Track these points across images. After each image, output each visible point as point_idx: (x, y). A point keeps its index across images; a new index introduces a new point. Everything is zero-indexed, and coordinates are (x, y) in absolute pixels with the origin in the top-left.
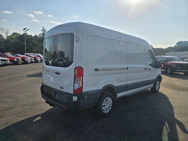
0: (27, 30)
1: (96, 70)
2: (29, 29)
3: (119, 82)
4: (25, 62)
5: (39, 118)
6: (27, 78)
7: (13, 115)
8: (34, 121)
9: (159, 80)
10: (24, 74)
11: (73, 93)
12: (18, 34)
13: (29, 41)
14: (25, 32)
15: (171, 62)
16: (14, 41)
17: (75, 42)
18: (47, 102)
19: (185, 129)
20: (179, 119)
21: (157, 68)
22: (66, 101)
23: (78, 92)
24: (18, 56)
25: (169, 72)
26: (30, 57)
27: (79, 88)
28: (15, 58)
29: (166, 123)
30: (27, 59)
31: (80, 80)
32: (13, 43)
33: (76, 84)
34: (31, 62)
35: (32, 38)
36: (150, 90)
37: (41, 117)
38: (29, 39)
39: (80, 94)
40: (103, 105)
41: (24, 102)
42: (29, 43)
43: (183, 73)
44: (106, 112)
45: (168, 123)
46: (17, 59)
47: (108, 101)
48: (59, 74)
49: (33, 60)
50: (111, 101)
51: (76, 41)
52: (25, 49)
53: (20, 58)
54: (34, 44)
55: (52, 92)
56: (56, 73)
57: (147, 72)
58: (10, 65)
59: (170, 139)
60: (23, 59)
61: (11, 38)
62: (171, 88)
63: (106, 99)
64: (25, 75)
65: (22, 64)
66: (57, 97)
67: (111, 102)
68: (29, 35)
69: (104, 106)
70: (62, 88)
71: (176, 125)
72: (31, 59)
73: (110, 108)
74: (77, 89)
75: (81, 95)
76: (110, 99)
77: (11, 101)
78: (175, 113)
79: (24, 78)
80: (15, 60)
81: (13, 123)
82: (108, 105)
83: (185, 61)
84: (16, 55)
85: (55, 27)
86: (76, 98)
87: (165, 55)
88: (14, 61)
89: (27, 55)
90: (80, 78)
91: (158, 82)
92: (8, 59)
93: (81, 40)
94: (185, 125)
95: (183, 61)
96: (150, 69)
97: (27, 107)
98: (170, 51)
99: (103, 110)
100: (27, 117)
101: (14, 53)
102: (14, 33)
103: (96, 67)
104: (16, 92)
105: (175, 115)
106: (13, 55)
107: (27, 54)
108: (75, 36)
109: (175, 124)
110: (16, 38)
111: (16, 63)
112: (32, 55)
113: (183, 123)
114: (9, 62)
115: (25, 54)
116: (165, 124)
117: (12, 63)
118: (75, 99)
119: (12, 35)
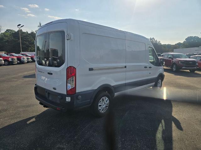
0: (22, 27)
1: (91, 69)
2: (23, 26)
3: (116, 81)
4: (21, 62)
5: (34, 119)
6: (23, 79)
7: (6, 117)
8: (28, 122)
9: (161, 78)
10: (20, 74)
11: (66, 94)
12: (12, 31)
13: (25, 39)
14: (20, 29)
15: (177, 59)
16: (8, 38)
17: (66, 40)
18: (41, 103)
19: (181, 126)
20: (176, 117)
21: (158, 66)
22: (59, 102)
23: (72, 92)
24: (13, 56)
25: (174, 69)
26: (27, 56)
27: (72, 88)
28: (9, 57)
29: (163, 121)
30: (24, 59)
31: (73, 80)
32: (7, 41)
33: (69, 85)
34: (28, 62)
35: (27, 35)
36: (151, 88)
37: (35, 119)
38: (25, 36)
39: (73, 95)
40: (99, 104)
41: (19, 104)
42: (25, 41)
43: (188, 71)
44: (102, 112)
45: (164, 121)
46: (12, 59)
47: (105, 101)
48: (52, 74)
49: (30, 60)
50: (108, 100)
51: (68, 40)
52: (20, 47)
53: (15, 57)
54: (30, 41)
55: (46, 93)
56: (49, 73)
57: (148, 70)
58: (4, 65)
59: (164, 136)
60: (19, 59)
61: (5, 36)
62: (174, 86)
63: (103, 99)
64: (21, 76)
65: (18, 64)
66: (50, 98)
67: (108, 102)
68: (24, 32)
69: (100, 106)
70: (55, 89)
71: (172, 123)
72: (28, 58)
73: (107, 108)
74: (71, 89)
75: (75, 95)
76: (107, 99)
77: (5, 103)
78: (173, 111)
79: (19, 79)
80: (10, 60)
81: (6, 125)
82: (105, 105)
83: (192, 58)
84: (11, 54)
85: (46, 24)
86: (70, 98)
87: (173, 51)
88: (8, 61)
89: (23, 55)
90: (73, 78)
91: (160, 80)
92: (2, 59)
93: (72, 38)
94: (181, 122)
95: (190, 58)
96: (151, 68)
97: (21, 109)
98: (179, 48)
99: (100, 110)
100: (21, 119)
101: (8, 52)
102: (7, 30)
103: (91, 67)
104: (10, 94)
105: (173, 113)
106: (7, 55)
107: (22, 53)
108: (66, 34)
109: (171, 121)
110: (10, 35)
111: (11, 63)
112: (29, 54)
113: (180, 121)
114: (3, 62)
115: (21, 53)
116: (161, 122)
117: (7, 63)
118: (68, 99)
119: (5, 32)
